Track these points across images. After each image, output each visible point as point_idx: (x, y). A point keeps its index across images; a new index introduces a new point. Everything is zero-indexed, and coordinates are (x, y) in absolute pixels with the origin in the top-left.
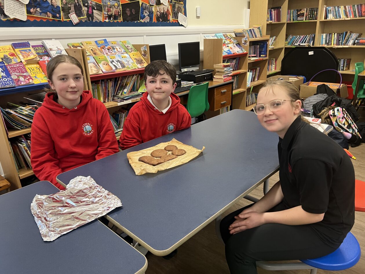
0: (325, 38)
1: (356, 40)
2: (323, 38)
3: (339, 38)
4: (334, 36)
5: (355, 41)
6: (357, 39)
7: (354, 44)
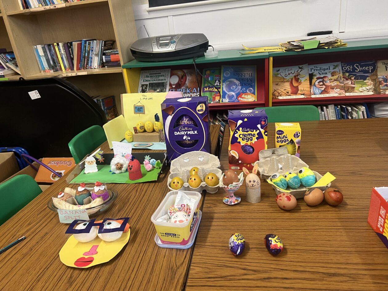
0: (43, 55)
1: (104, 57)
2: (40, 55)
3: (70, 54)
4: (59, 49)
5: (101, 59)
6: (104, 54)
7: (102, 65)
